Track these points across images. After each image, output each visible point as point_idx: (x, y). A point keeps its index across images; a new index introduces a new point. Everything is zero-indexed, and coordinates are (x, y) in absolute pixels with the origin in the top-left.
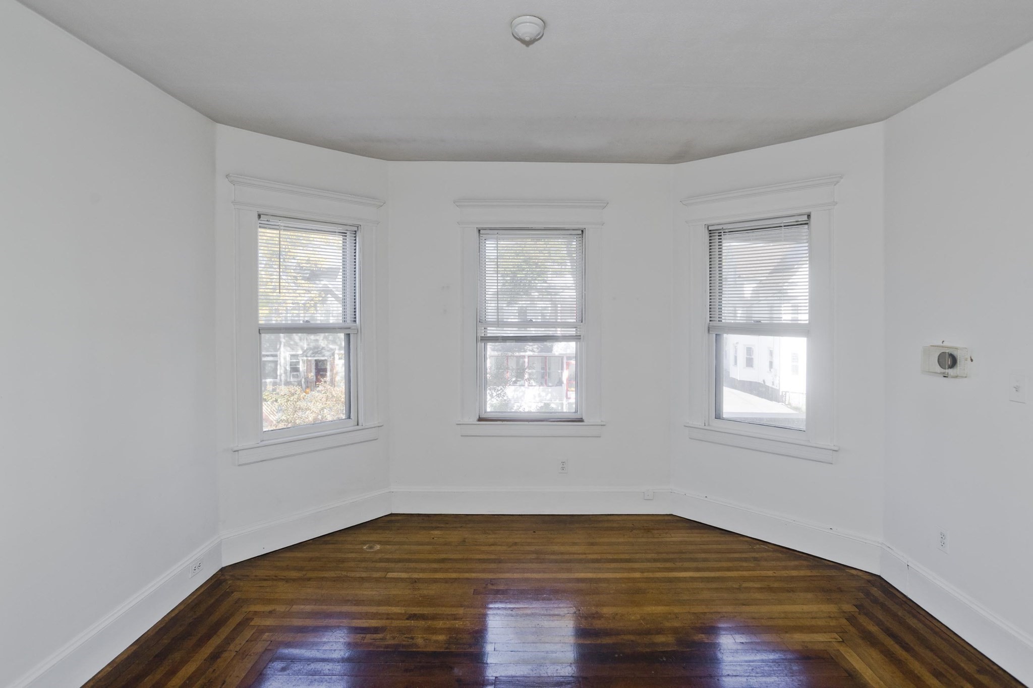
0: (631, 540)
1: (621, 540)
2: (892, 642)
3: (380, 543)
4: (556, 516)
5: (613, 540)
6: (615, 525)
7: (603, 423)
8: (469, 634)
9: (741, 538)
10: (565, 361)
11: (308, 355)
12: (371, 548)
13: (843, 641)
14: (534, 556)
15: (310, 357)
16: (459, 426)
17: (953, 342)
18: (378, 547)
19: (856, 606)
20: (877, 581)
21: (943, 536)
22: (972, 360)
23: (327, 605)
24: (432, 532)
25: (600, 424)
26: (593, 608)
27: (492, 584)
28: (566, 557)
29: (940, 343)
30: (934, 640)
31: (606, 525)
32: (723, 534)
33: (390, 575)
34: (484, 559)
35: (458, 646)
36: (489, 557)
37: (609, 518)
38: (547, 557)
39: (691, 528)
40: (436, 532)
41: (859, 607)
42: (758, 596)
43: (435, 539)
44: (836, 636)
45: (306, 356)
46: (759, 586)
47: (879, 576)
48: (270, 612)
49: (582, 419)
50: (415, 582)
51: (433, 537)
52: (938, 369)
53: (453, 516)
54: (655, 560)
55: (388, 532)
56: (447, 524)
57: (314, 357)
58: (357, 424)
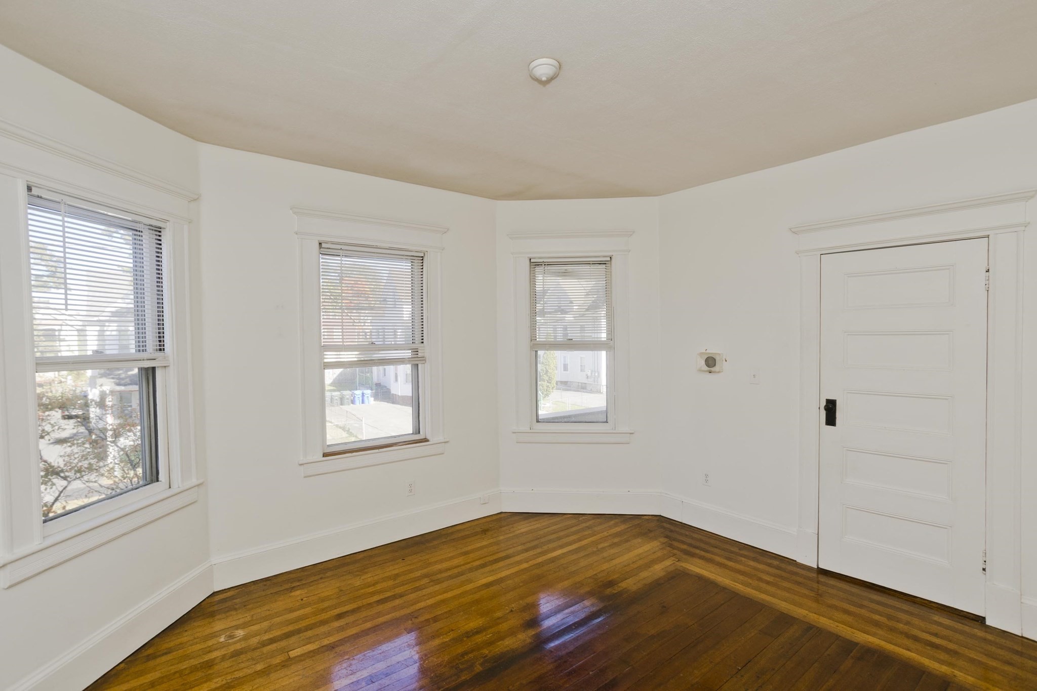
0: (492, 541)
1: (485, 543)
2: (699, 551)
4: (408, 540)
5: (479, 545)
6: (467, 533)
7: (446, 440)
8: (445, 666)
9: (566, 516)
12: (232, 637)
13: (679, 560)
14: (426, 580)
16: (302, 466)
17: (712, 350)
18: (240, 633)
19: (665, 537)
20: (660, 519)
21: (707, 476)
22: (726, 361)
24: (293, 594)
25: (444, 441)
26: (521, 602)
27: (416, 617)
28: (456, 571)
29: (704, 351)
30: (712, 541)
31: (460, 535)
32: (552, 516)
33: (294, 653)
34: (382, 599)
35: (448, 681)
36: (386, 596)
37: (458, 528)
38: (439, 576)
39: (525, 519)
40: (298, 592)
41: (667, 537)
42: (612, 551)
43: (304, 599)
44: (673, 558)
46: (608, 544)
47: (660, 515)
49: (425, 439)
51: (299, 598)
52: (707, 368)
53: (299, 571)
54: (527, 550)
55: (233, 613)
56: (301, 580)
58: (168, 487)
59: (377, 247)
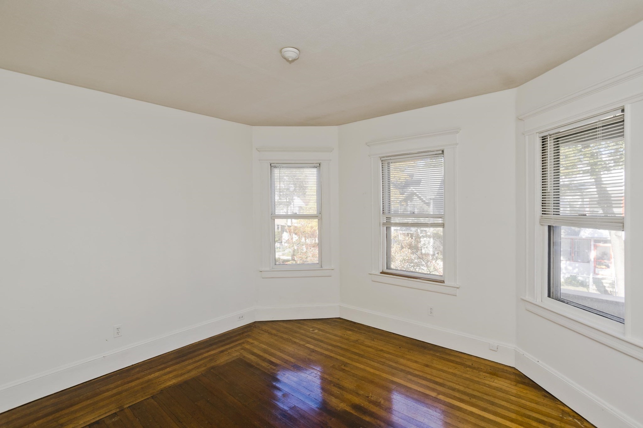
0: (458, 372)
3: (319, 329)
10: (592, 243)
11: (403, 230)
12: (313, 330)
15: (404, 231)
16: (370, 275)
18: (316, 331)
23: (271, 348)
25: (456, 287)
27: (345, 366)
32: (545, 396)
33: (308, 345)
34: (356, 352)
37: (460, 355)
39: (523, 383)
40: (349, 332)
43: (345, 335)
45: (402, 231)
48: (252, 343)
50: (313, 352)
54: (458, 391)
55: (328, 326)
57: (406, 231)
58: (321, 267)
59: (410, 154)
